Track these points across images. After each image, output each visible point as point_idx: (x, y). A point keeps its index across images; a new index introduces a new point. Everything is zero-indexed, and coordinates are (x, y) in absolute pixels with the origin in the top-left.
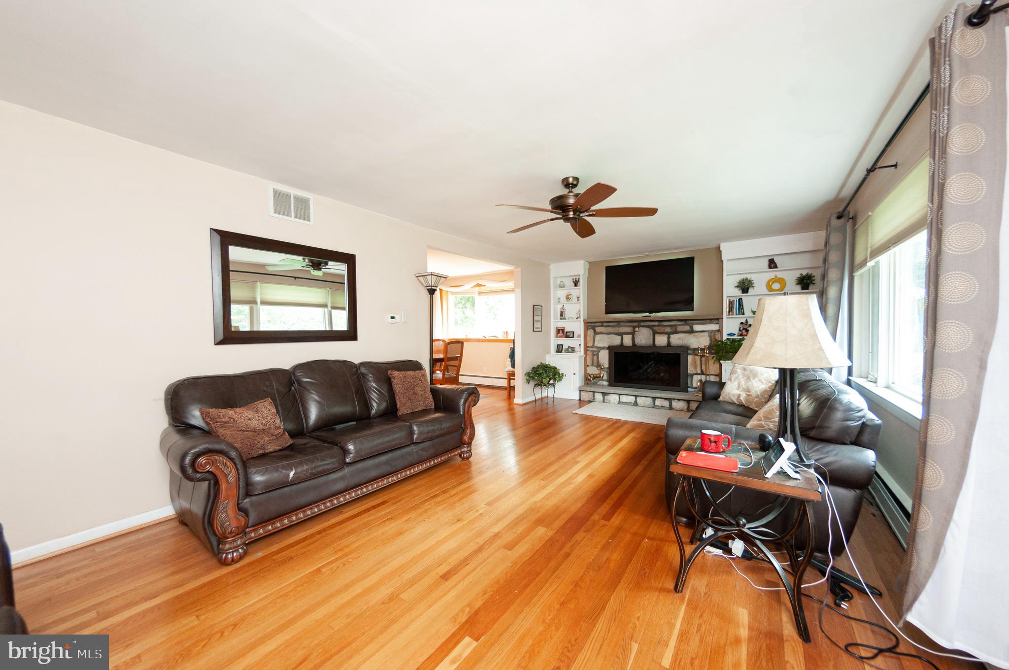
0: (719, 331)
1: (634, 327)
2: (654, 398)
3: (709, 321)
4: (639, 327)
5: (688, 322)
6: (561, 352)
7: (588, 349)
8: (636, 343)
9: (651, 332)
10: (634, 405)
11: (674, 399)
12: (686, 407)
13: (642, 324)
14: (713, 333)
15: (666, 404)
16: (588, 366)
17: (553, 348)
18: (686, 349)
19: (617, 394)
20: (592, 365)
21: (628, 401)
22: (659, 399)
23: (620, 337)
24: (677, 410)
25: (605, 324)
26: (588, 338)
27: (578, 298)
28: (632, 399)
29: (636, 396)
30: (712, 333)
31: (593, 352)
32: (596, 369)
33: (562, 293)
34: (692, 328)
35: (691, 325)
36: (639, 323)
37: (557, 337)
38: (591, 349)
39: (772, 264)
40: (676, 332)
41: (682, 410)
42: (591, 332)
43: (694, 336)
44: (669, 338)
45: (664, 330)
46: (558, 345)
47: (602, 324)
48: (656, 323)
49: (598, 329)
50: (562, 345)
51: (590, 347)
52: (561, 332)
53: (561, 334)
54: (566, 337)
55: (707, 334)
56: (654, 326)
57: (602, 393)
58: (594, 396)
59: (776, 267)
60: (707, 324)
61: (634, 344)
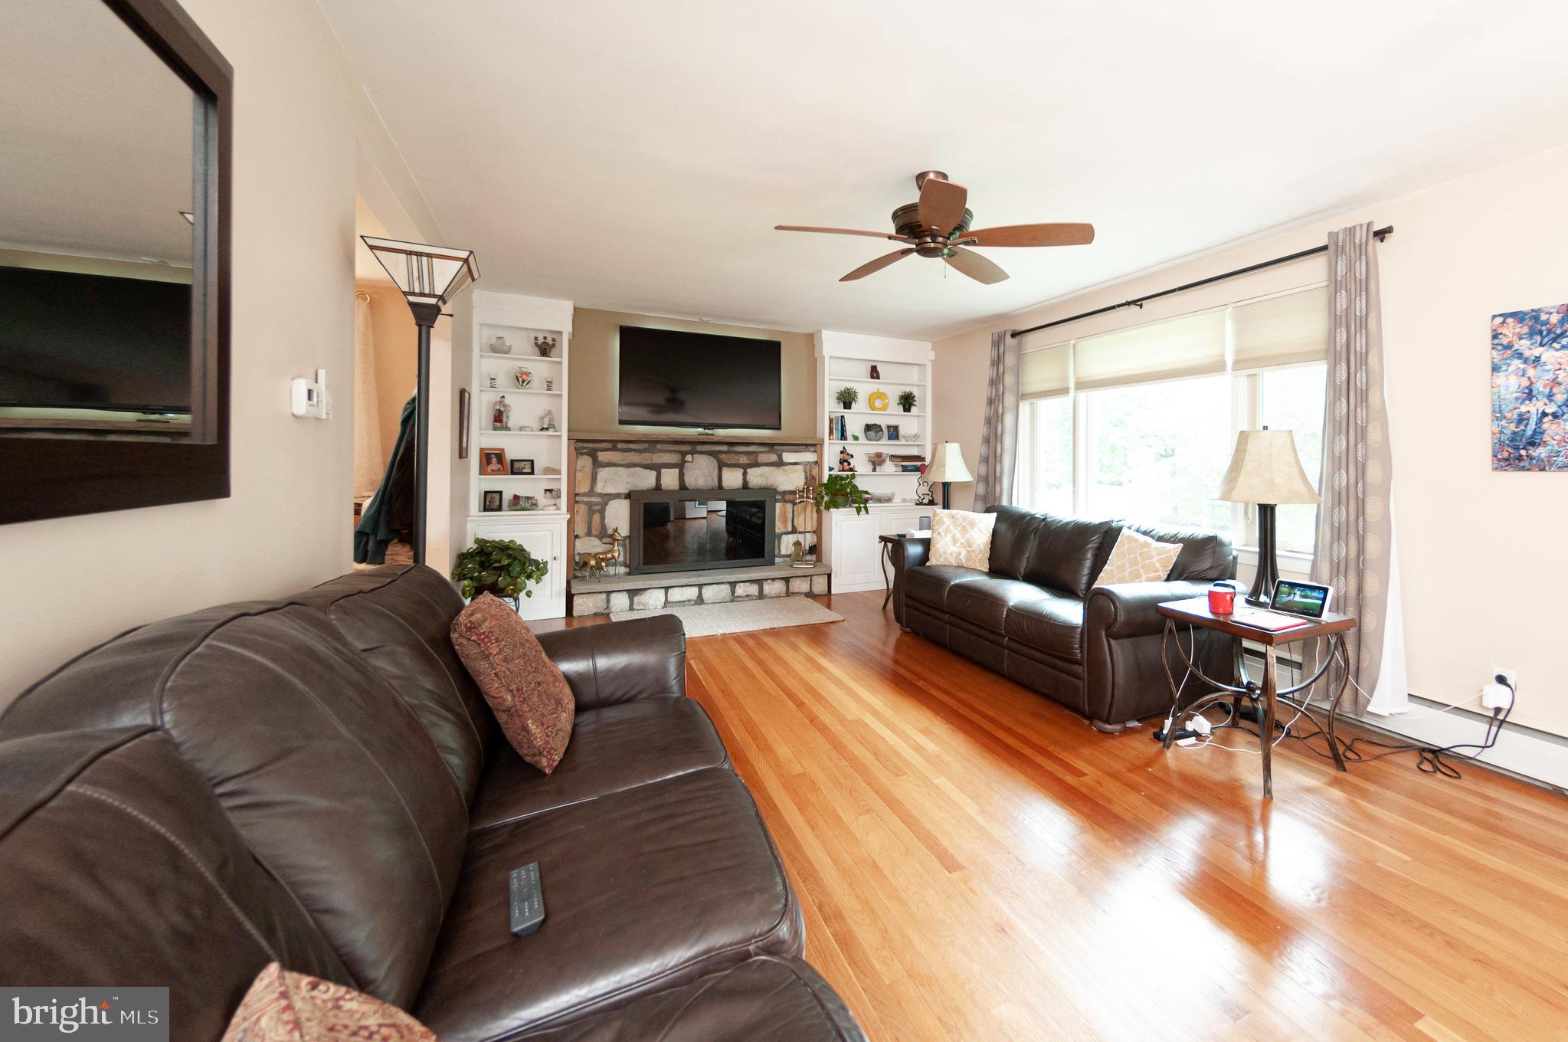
0: (816, 463)
1: (684, 454)
2: (733, 584)
3: (804, 447)
4: (692, 453)
5: (775, 447)
6: (499, 509)
7: (578, 499)
8: (687, 484)
9: (715, 463)
10: (696, 604)
11: (766, 580)
12: (785, 589)
13: (699, 448)
14: (808, 466)
15: (754, 589)
16: (577, 537)
17: (475, 502)
18: (771, 491)
19: (662, 588)
20: (589, 534)
21: (685, 598)
22: (742, 584)
23: (654, 473)
24: (771, 598)
25: (620, 446)
26: (579, 475)
27: (549, 383)
28: (692, 593)
29: (700, 586)
31: (589, 505)
32: (597, 542)
33: (500, 367)
34: (780, 457)
35: (779, 452)
36: (693, 446)
37: (482, 472)
38: (585, 499)
39: (874, 373)
40: (757, 465)
41: (778, 597)
42: (585, 462)
43: (784, 470)
44: (745, 474)
45: (738, 460)
46: (486, 493)
47: (614, 445)
48: (725, 448)
49: (603, 456)
50: (500, 493)
51: (584, 495)
52: (494, 460)
53: (494, 466)
54: (513, 473)
55: (800, 468)
56: (721, 452)
57: (628, 591)
58: (608, 601)
59: (878, 378)
60: (800, 452)
61: (683, 486)
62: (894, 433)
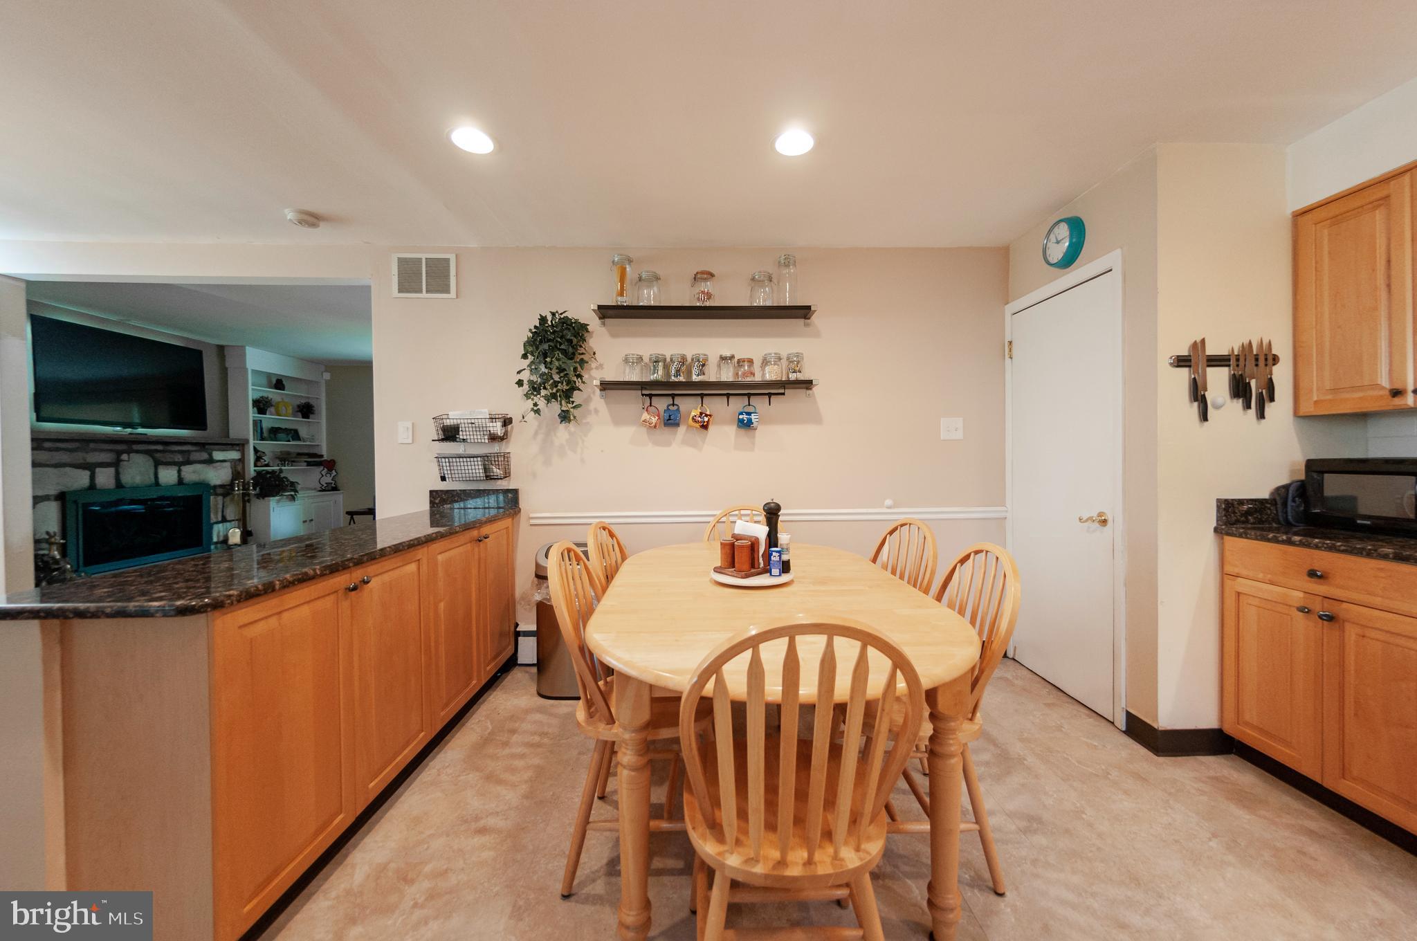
0: (240, 460)
1: (119, 453)
3: (230, 446)
4: (129, 452)
5: (207, 447)
8: (123, 482)
9: (151, 462)
13: (135, 447)
14: (233, 464)
18: (204, 486)
23: (87, 473)
30: (233, 461)
34: (210, 455)
35: (210, 451)
36: (131, 445)
40: (189, 462)
43: (215, 467)
44: (179, 471)
45: (174, 459)
48: (160, 447)
55: (228, 464)
56: (157, 451)
59: (283, 389)
60: (227, 450)
61: (119, 485)
62: (295, 435)
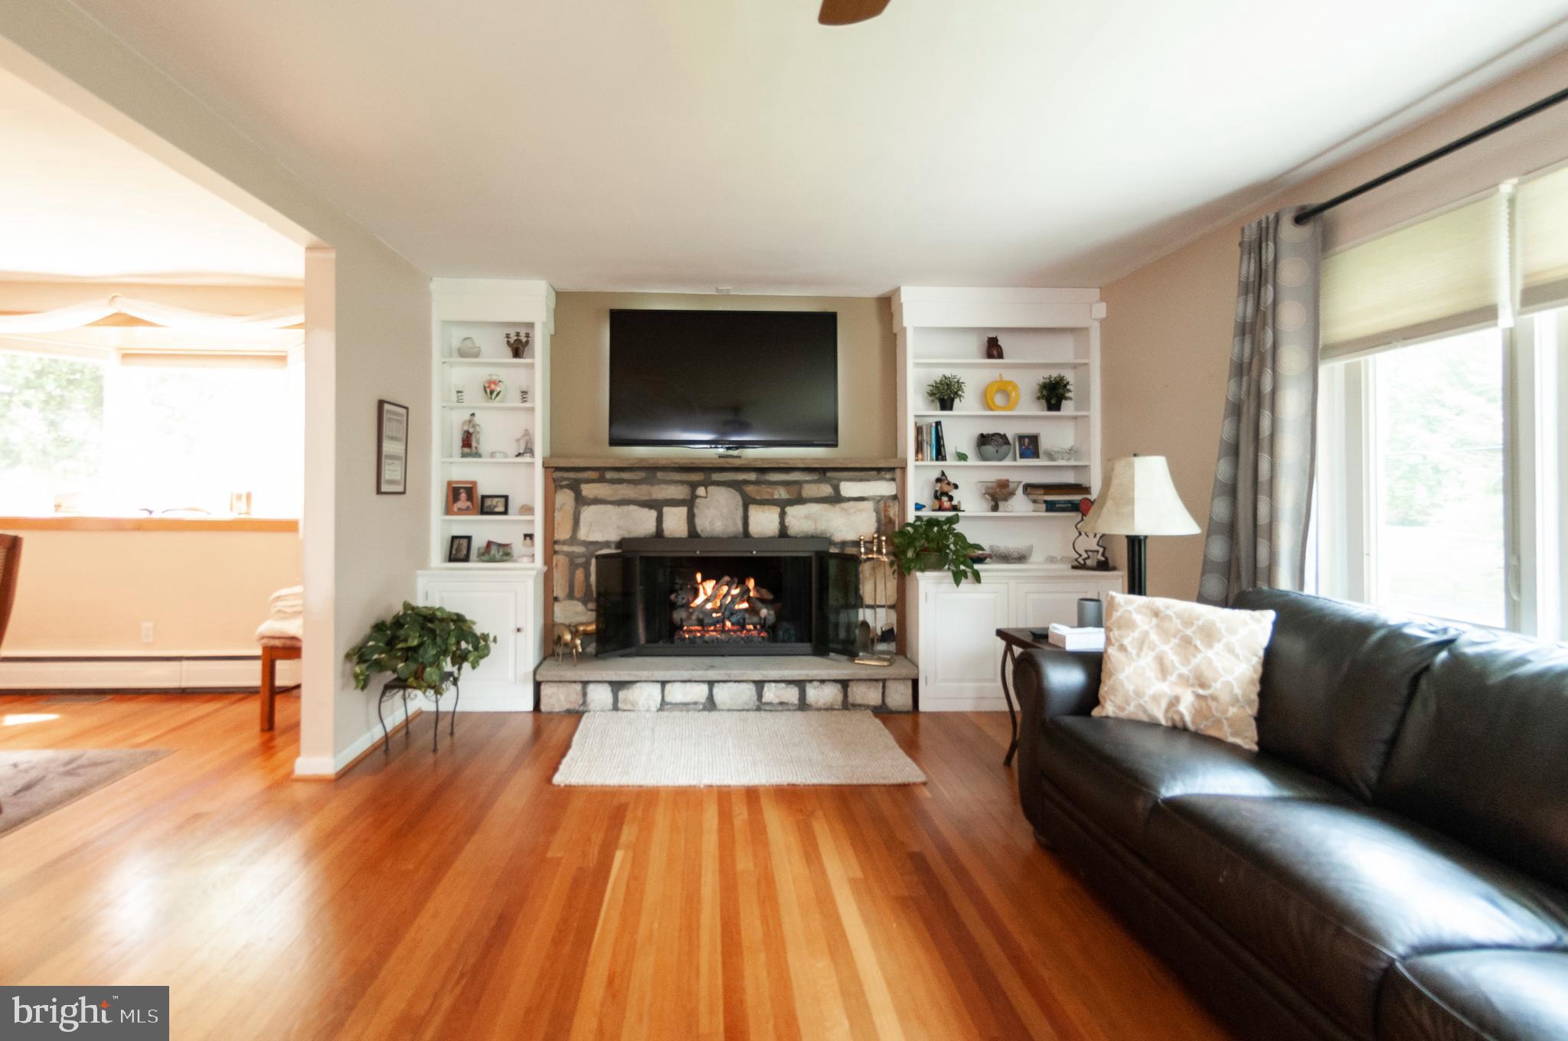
0: (895, 497)
1: (694, 486)
2: (760, 683)
3: (875, 473)
4: (706, 484)
5: (829, 474)
6: (466, 559)
7: (557, 547)
8: (699, 529)
9: (738, 499)
10: (704, 709)
11: (811, 681)
12: (840, 698)
13: (716, 477)
14: (882, 504)
15: (792, 695)
16: (556, 599)
17: (437, 549)
18: (823, 542)
19: (656, 681)
20: (571, 596)
21: (688, 700)
22: (773, 685)
23: (653, 514)
24: (820, 710)
25: (609, 475)
26: (557, 515)
27: (524, 393)
28: (698, 693)
29: (710, 683)
30: (881, 502)
31: (571, 556)
32: (579, 607)
33: (467, 376)
34: (836, 489)
35: (835, 482)
36: (708, 474)
37: (448, 511)
38: (566, 548)
39: (993, 349)
40: (800, 500)
41: (830, 710)
42: (565, 499)
43: (843, 509)
44: (783, 515)
45: (772, 494)
46: (454, 538)
47: (601, 474)
48: (752, 476)
49: (588, 490)
50: (469, 538)
51: (564, 543)
52: (463, 496)
53: (463, 503)
54: (483, 512)
55: (869, 506)
56: (746, 482)
57: (611, 683)
58: (585, 695)
59: (1000, 356)
60: (869, 480)
61: (693, 533)
62: (1030, 446)
